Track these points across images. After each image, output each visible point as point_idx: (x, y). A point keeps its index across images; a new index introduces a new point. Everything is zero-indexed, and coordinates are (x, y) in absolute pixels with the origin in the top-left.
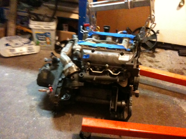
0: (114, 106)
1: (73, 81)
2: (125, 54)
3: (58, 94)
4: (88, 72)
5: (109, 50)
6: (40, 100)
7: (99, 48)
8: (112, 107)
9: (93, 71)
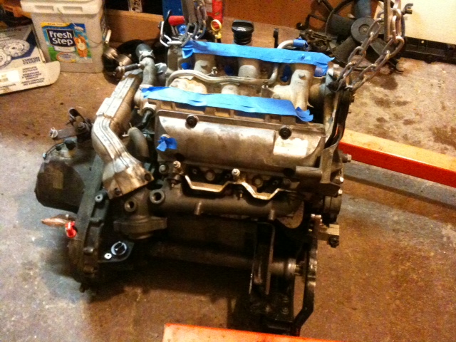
0: (264, 277)
1: (134, 217)
2: (293, 134)
3: (92, 244)
4: (179, 186)
5: (244, 119)
6: (54, 242)
7: (210, 113)
8: (258, 280)
9: (194, 187)
